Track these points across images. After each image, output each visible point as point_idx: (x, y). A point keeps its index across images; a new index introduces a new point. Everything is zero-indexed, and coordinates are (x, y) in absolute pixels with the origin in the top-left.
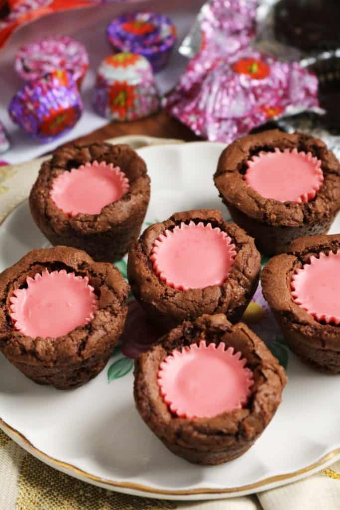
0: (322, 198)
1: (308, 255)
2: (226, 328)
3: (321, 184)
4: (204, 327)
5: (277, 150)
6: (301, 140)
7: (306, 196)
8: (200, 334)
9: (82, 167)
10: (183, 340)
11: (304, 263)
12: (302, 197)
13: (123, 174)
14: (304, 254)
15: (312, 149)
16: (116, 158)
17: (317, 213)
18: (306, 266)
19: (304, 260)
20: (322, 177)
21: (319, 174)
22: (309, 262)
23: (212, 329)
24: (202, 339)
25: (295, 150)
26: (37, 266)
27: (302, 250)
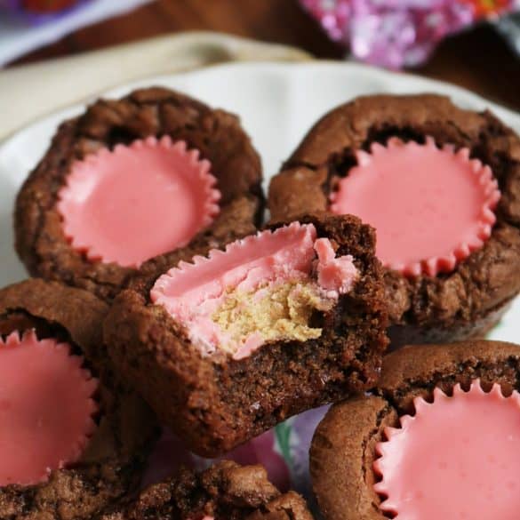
0: (464, 278)
1: (410, 396)
2: (259, 502)
3: (479, 243)
4: (215, 490)
5: (430, 141)
6: (487, 133)
7: (432, 264)
8: (205, 502)
9: (138, 143)
10: (171, 508)
11: (401, 413)
12: (424, 266)
13: (212, 179)
14: (402, 392)
15: (496, 160)
16: (206, 142)
17: (438, 310)
18: (406, 420)
19: (401, 406)
20: (488, 230)
21: (485, 220)
22: (411, 411)
23: (228, 499)
24: (207, 514)
25: (465, 152)
26: (21, 316)
27: (398, 384)
